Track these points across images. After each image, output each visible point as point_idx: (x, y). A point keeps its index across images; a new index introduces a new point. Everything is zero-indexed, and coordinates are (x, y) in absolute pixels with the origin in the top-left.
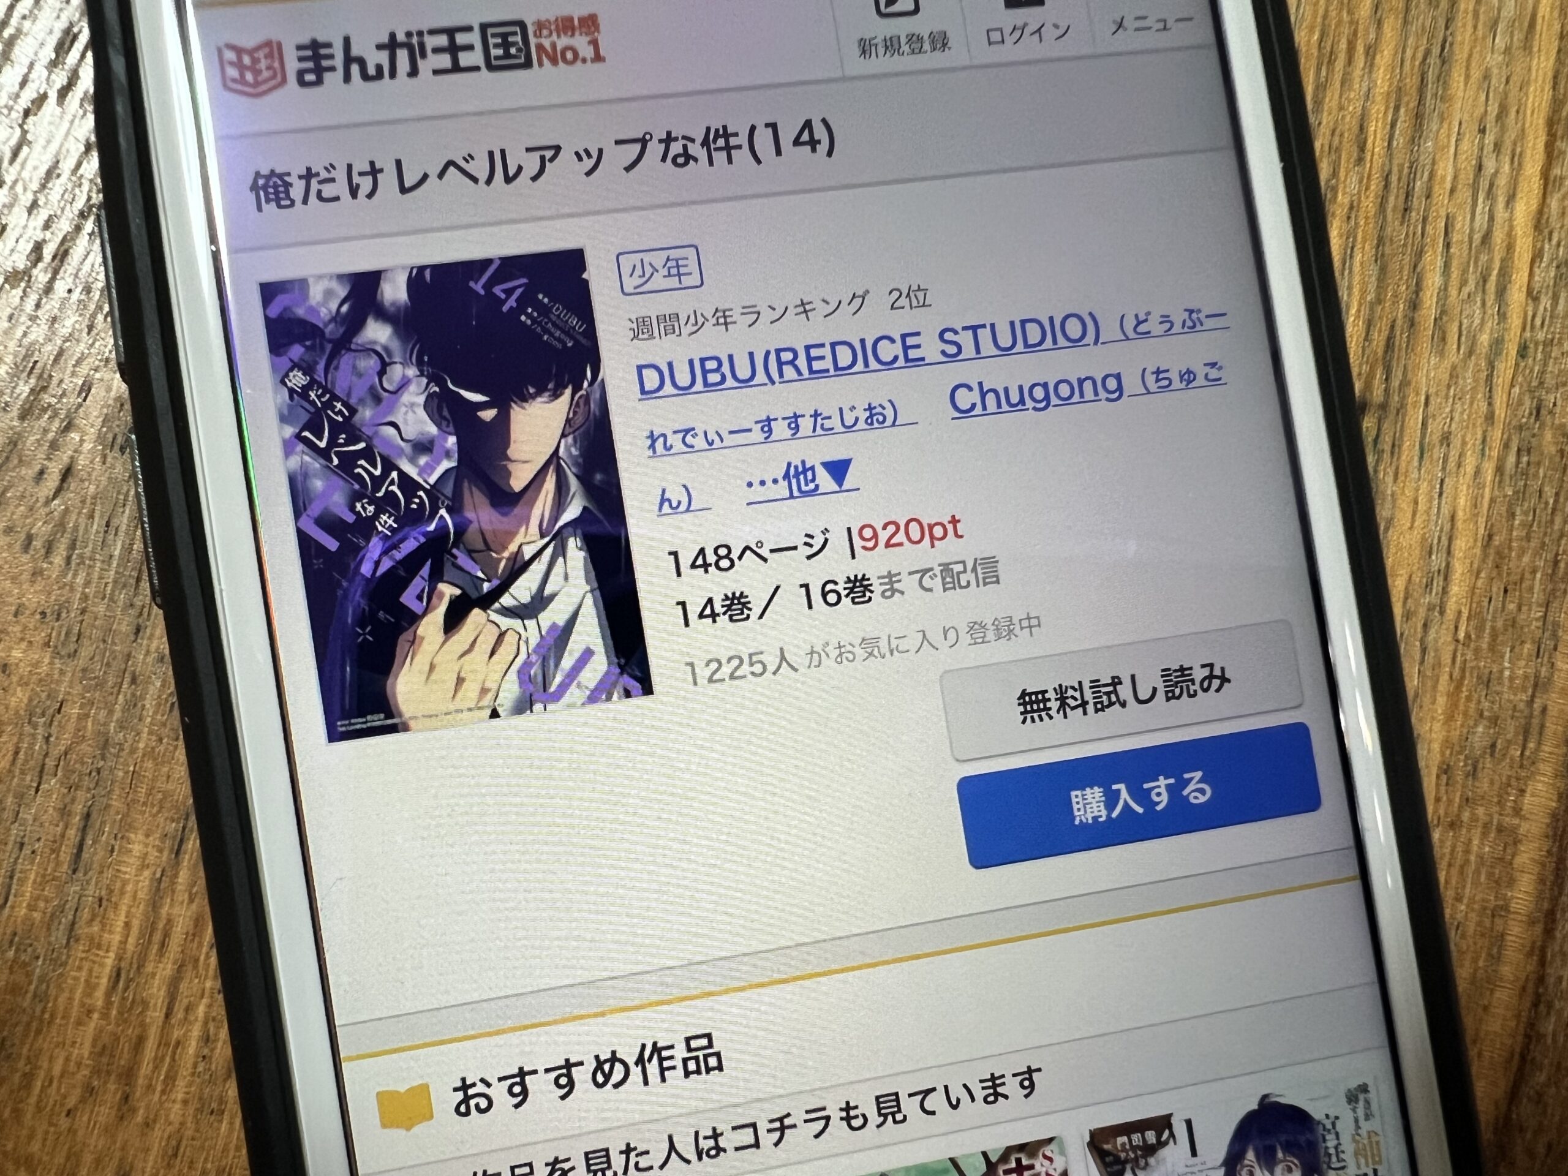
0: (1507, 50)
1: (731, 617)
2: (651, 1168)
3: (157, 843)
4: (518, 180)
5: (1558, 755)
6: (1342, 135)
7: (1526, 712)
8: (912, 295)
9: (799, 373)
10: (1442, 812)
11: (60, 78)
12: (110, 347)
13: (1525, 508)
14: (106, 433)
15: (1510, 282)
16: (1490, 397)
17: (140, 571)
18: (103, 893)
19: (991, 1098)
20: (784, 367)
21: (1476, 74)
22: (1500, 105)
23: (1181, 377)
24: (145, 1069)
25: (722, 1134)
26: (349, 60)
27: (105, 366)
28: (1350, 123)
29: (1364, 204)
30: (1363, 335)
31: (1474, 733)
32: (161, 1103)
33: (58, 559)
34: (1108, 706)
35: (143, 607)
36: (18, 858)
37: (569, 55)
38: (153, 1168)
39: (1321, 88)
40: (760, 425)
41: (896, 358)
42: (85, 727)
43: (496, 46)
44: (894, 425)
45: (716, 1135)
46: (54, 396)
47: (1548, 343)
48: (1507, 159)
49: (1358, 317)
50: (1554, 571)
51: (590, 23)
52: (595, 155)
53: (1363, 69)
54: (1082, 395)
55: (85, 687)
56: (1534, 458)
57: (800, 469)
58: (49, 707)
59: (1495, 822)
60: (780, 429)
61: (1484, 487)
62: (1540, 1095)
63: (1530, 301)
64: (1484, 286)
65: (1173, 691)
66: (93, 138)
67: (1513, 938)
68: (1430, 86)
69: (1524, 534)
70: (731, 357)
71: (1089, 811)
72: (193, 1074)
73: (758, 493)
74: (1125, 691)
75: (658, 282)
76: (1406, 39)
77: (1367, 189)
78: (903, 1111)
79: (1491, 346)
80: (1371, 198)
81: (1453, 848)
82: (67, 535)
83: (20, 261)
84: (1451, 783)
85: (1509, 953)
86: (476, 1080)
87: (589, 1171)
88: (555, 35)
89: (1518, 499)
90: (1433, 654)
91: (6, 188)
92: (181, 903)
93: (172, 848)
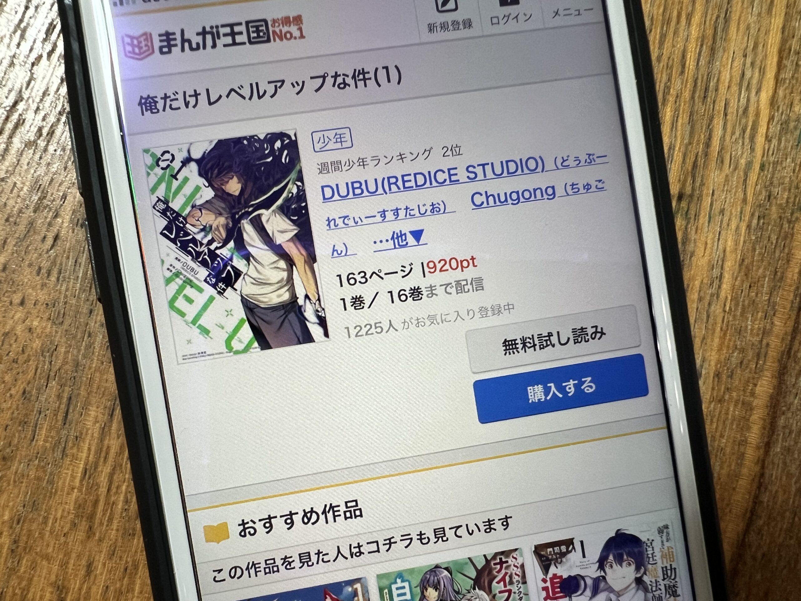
0: (759, 14)
2: (329, 561)
3: (102, 411)
4: (264, 97)
5: (774, 367)
6: (673, 60)
7: (759, 346)
8: (453, 149)
9: (399, 188)
10: (715, 395)
11: (48, 47)
12: (74, 177)
13: (761, 246)
14: (74, 218)
15: (757, 132)
17: (91, 285)
18: (78, 434)
19: (488, 530)
20: (392, 186)
21: (742, 27)
22: (754, 42)
23: (584, 187)
24: (99, 515)
25: (362, 546)
26: (183, 41)
27: (72, 187)
28: (677, 54)
29: (684, 95)
30: (682, 160)
31: (732, 356)
32: (107, 530)
33: (53, 279)
34: (546, 347)
35: (93, 301)
36: (38, 419)
38: (103, 560)
39: (663, 37)
40: (380, 214)
41: (445, 180)
42: (68, 358)
43: (253, 32)
44: (444, 212)
45: (359, 546)
46: (49, 201)
47: (776, 163)
48: (757, 70)
49: (679, 152)
50: (775, 276)
51: (298, 20)
52: (301, 84)
53: (686, 26)
54: (535, 197)
55: (67, 338)
56: (765, 221)
57: (399, 235)
58: (50, 348)
59: (741, 400)
60: (390, 216)
61: (741, 235)
62: (759, 530)
63: (767, 142)
64: (743, 135)
65: (577, 339)
66: (64, 77)
67: (749, 456)
68: (719, 33)
69: (760, 258)
70: (366, 181)
71: (536, 396)
72: (121, 517)
73: (379, 246)
74: (554, 339)
75: (331, 146)
76: (707, 10)
77: (686, 86)
78: (447, 536)
79: (746, 165)
80: (687, 92)
81: (720, 412)
82: (57, 267)
83: (32, 136)
84: (720, 380)
85: (747, 463)
86: (249, 520)
87: (301, 562)
88: (281, 25)
89: (757, 241)
90: (713, 318)
91: (24, 101)
92: (114, 438)
93: (109, 414)
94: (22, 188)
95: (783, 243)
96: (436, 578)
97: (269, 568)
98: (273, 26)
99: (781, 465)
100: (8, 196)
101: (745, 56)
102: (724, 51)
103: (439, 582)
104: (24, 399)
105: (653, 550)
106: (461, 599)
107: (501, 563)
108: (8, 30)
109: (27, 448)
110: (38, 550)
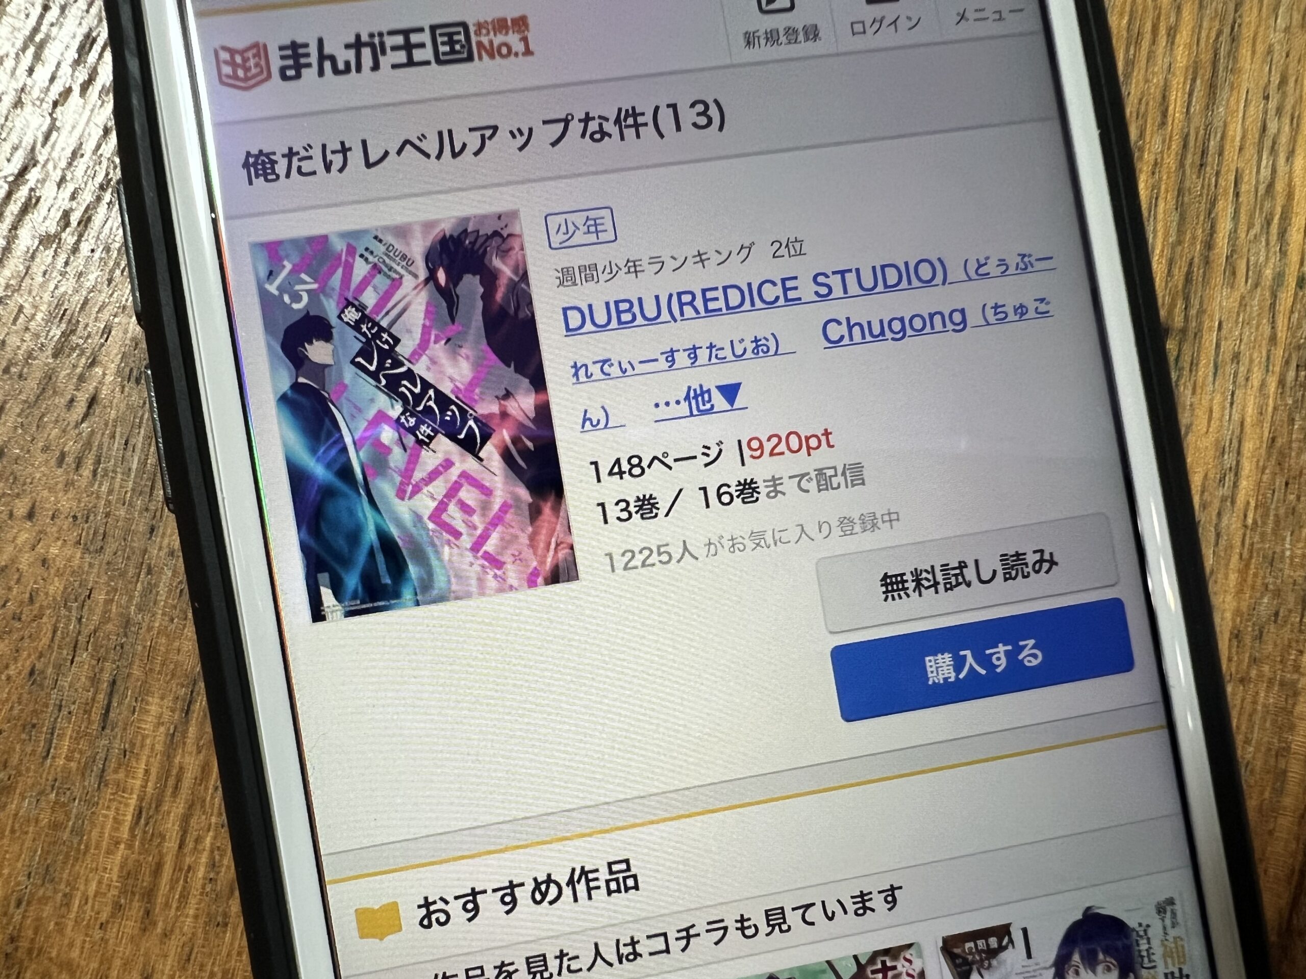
0: (1287, 30)
1: (642, 515)
2: (581, 970)
3: (170, 704)
4: (463, 155)
6: (1147, 104)
8: (790, 245)
9: (697, 312)
10: (1234, 669)
11: (82, 75)
13: (1303, 415)
14: (124, 368)
15: (1290, 225)
17: (154, 481)
18: (127, 746)
19: (861, 911)
20: (684, 307)
21: (1261, 48)
22: (1281, 75)
23: (1016, 310)
24: (163, 890)
25: (638, 942)
26: (322, 57)
27: (123, 312)
28: (1155, 92)
29: (1166, 161)
30: (1166, 271)
31: (1260, 604)
32: (177, 917)
33: (86, 472)
34: (956, 586)
35: (156, 510)
36: (56, 719)
37: (504, 50)
38: (170, 970)
39: (1130, 63)
40: (665, 356)
41: (777, 298)
42: (110, 611)
43: (443, 43)
44: (776, 354)
45: (633, 943)
46: (81, 338)
48: (1288, 121)
49: (1161, 256)
51: (521, 24)
52: (526, 132)
53: (1166, 47)
54: (932, 327)
55: (110, 577)
57: (698, 392)
58: (80, 594)
59: (1278, 678)
60: (682, 359)
61: (1269, 397)
64: (1268, 228)
65: (1010, 573)
66: (111, 123)
67: (1294, 775)
68: (1221, 61)
69: (1302, 436)
70: (640, 300)
71: (940, 672)
72: (202, 894)
73: (663, 412)
74: (970, 573)
75: (579, 238)
76: (1201, 22)
77: (1169, 148)
78: (788, 923)
79: (1274, 279)
80: (1172, 156)
81: (1243, 700)
82: (94, 452)
83: (52, 227)
84: (1241, 645)
85: (1291, 787)
86: (437, 898)
87: (530, 973)
88: (492, 33)
89: (1297, 407)
90: (1226, 538)
91: (39, 166)
92: (191, 753)
93: (183, 709)
94: (34, 315)
98: (478, 33)
100: (9, 329)
102: (1232, 88)
104: (32, 684)
105: (1149, 943)
108: (13, 45)
109: (36, 771)
110: (54, 954)
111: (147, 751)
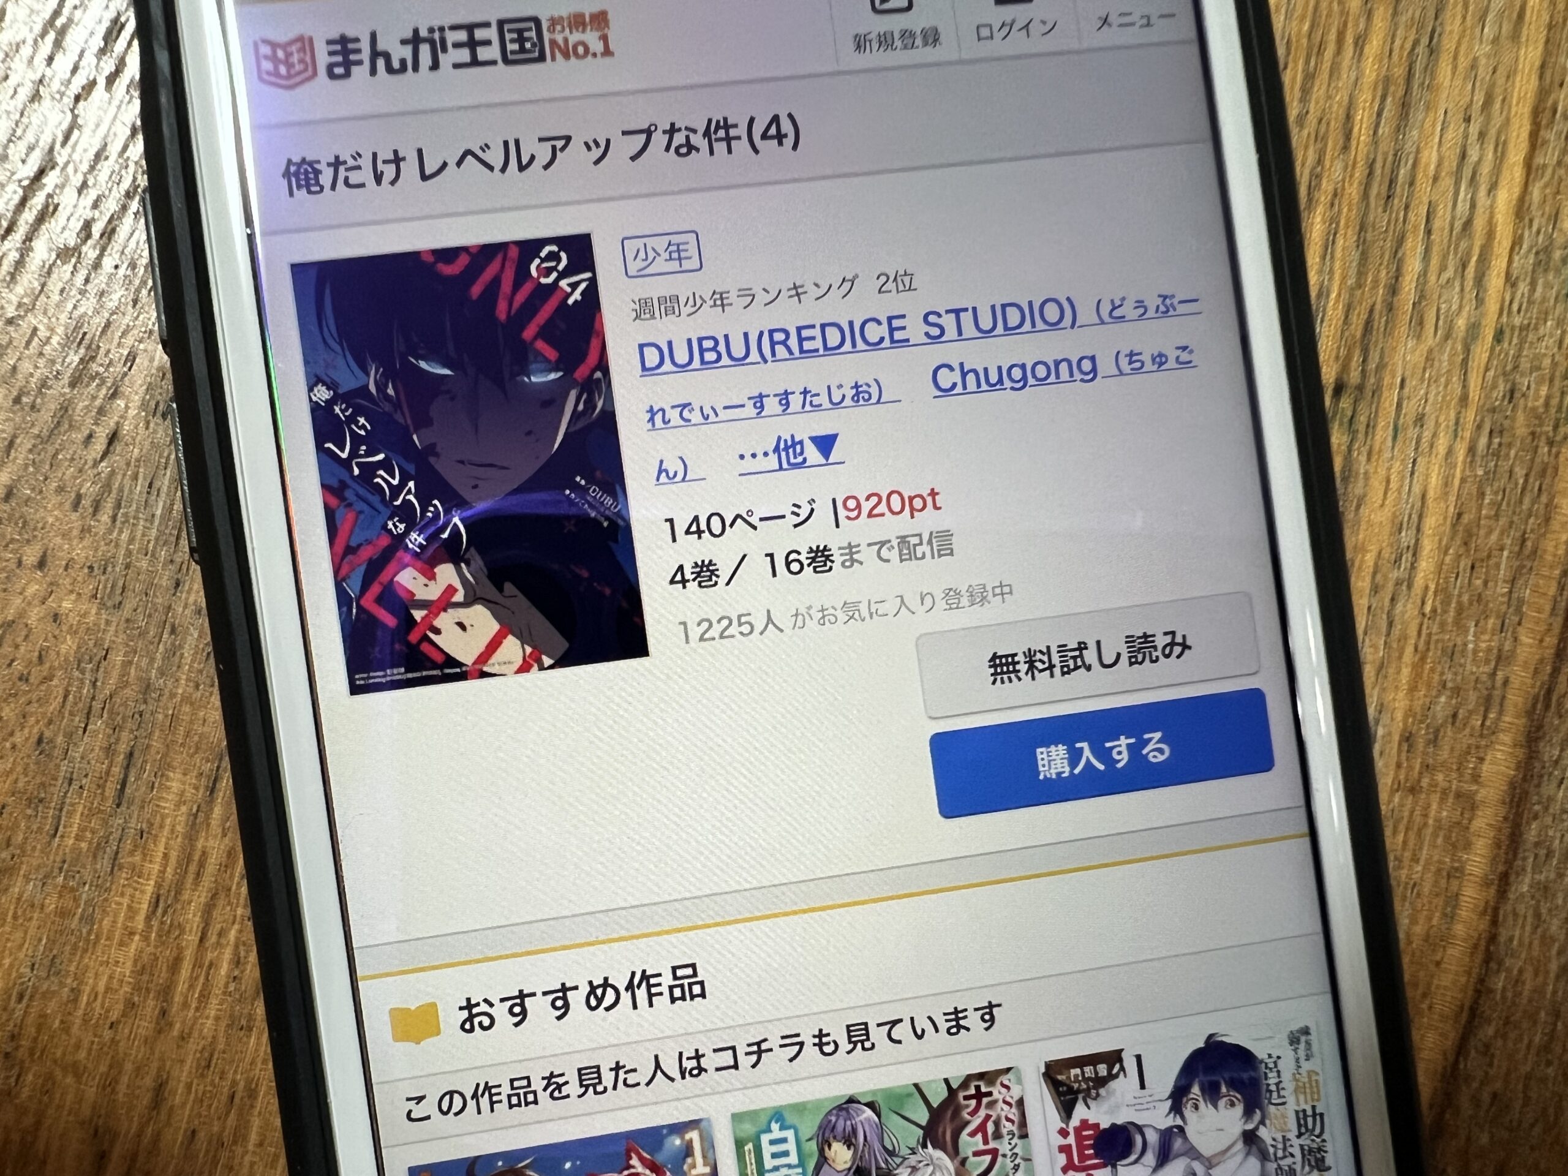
0: (1496, 40)
2: (638, 1084)
3: (194, 781)
4: (531, 168)
5: (1517, 725)
6: (1328, 124)
7: (1489, 684)
8: (899, 279)
9: (791, 352)
10: (1402, 777)
11: (108, 65)
12: (153, 319)
13: (1495, 488)
14: (149, 401)
15: (1489, 268)
16: (1465, 380)
17: (180, 530)
18: (144, 826)
19: (954, 1030)
20: (777, 347)
21: (1463, 63)
22: (1486, 93)
23: (1153, 360)
24: (181, 987)
25: (703, 1055)
27: (149, 338)
28: (1337, 111)
29: (1348, 191)
30: (1343, 318)
31: (1437, 703)
32: (196, 1019)
33: (105, 518)
34: (1074, 670)
35: (183, 562)
36: (66, 793)
37: (581, 50)
38: (187, 1077)
39: (1309, 77)
40: (752, 402)
41: (882, 339)
42: (129, 674)
44: (878, 402)
45: (698, 1057)
46: (102, 365)
47: (1525, 329)
48: (1491, 147)
49: (1337, 301)
50: (1521, 548)
52: (603, 145)
53: (1353, 58)
54: (1058, 377)
55: (128, 636)
56: (1504, 440)
57: (789, 443)
58: (96, 655)
59: (1453, 789)
60: (772, 405)
61: (1455, 466)
62: (1487, 1046)
63: (1508, 287)
64: (1463, 271)
65: (1136, 657)
66: (139, 123)
67: (1468, 899)
68: (1417, 74)
69: (1493, 513)
70: (726, 337)
71: (1053, 766)
72: (224, 993)
73: (749, 465)
74: (1090, 656)
75: (660, 265)
76: (1396, 30)
77: (1351, 176)
78: (872, 1040)
79: (1467, 331)
80: (1355, 185)
81: (1412, 812)
82: (113, 495)
83: (70, 238)
84: (1412, 749)
85: (1464, 913)
86: (480, 1000)
87: (581, 1086)
89: (1488, 479)
90: (1399, 627)
91: (58, 169)
92: (216, 836)
93: (207, 787)
94: (49, 339)
95: (1537, 484)
96: (848, 1123)
97: (518, 1095)
98: (552, 29)
99: (1529, 920)
100: (21, 353)
101: (1468, 120)
103: (854, 1131)
104: (40, 754)
106: (898, 1166)
107: (979, 1095)
108: (31, 30)
109: (42, 851)
110: (59, 1053)
111: (166, 832)
